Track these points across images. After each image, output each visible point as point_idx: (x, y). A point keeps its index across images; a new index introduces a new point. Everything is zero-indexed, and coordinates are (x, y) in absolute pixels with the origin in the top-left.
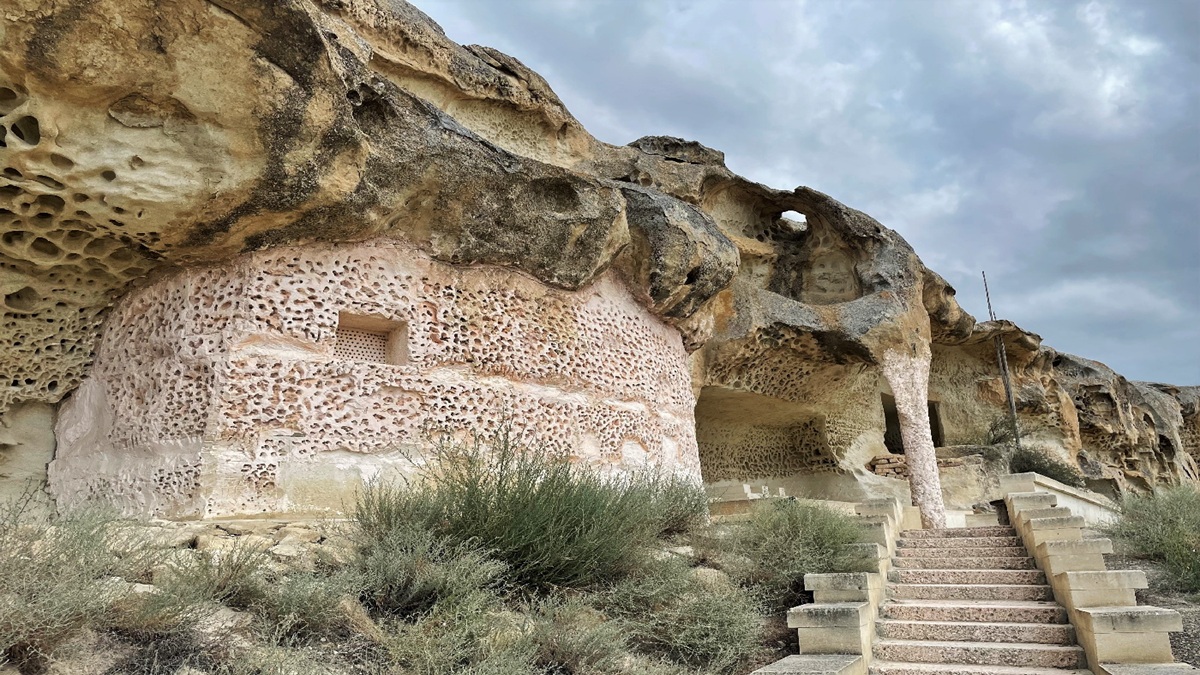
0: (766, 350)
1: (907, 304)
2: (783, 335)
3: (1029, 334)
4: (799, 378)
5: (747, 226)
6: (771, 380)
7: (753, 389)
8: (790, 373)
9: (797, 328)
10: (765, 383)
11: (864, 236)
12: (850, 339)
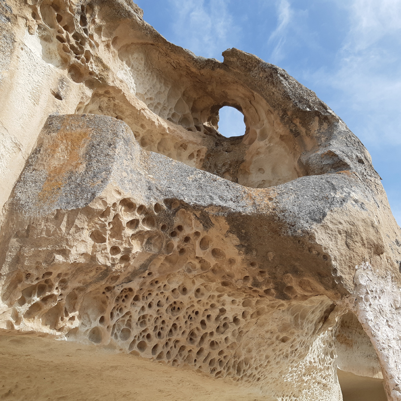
0: (152, 259)
2: (180, 228)
4: (222, 329)
5: (173, 115)
6: (171, 331)
7: (135, 348)
8: (205, 318)
9: (202, 210)
10: (159, 334)
11: (308, 109)
12: (295, 231)
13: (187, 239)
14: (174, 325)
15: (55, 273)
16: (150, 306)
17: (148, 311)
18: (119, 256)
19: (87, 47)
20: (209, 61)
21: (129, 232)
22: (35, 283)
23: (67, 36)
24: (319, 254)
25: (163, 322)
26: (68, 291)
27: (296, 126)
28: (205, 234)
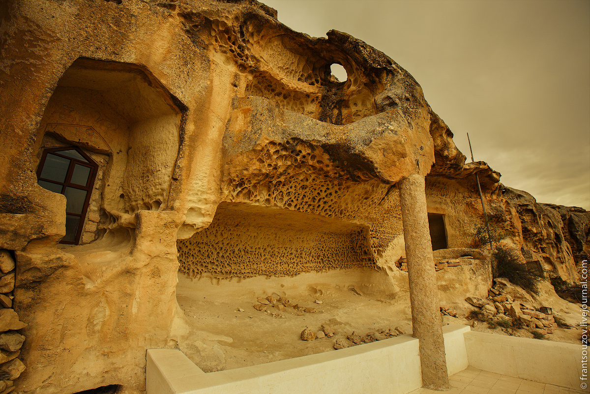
0: (288, 167)
1: (413, 124)
2: (300, 151)
3: (495, 172)
4: (329, 196)
5: (302, 76)
6: (303, 198)
7: (286, 206)
8: (319, 191)
9: (309, 143)
10: (297, 200)
11: (379, 67)
12: (355, 151)
13: (304, 157)
14: (304, 196)
15: (245, 178)
16: (291, 187)
17: (290, 190)
18: (271, 168)
19: (246, 52)
20: (319, 39)
21: (275, 157)
22: (237, 183)
23: (235, 49)
24: (368, 161)
25: (299, 194)
26: (252, 185)
27: (373, 77)
28: (313, 154)
